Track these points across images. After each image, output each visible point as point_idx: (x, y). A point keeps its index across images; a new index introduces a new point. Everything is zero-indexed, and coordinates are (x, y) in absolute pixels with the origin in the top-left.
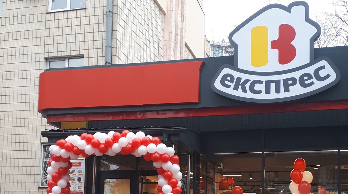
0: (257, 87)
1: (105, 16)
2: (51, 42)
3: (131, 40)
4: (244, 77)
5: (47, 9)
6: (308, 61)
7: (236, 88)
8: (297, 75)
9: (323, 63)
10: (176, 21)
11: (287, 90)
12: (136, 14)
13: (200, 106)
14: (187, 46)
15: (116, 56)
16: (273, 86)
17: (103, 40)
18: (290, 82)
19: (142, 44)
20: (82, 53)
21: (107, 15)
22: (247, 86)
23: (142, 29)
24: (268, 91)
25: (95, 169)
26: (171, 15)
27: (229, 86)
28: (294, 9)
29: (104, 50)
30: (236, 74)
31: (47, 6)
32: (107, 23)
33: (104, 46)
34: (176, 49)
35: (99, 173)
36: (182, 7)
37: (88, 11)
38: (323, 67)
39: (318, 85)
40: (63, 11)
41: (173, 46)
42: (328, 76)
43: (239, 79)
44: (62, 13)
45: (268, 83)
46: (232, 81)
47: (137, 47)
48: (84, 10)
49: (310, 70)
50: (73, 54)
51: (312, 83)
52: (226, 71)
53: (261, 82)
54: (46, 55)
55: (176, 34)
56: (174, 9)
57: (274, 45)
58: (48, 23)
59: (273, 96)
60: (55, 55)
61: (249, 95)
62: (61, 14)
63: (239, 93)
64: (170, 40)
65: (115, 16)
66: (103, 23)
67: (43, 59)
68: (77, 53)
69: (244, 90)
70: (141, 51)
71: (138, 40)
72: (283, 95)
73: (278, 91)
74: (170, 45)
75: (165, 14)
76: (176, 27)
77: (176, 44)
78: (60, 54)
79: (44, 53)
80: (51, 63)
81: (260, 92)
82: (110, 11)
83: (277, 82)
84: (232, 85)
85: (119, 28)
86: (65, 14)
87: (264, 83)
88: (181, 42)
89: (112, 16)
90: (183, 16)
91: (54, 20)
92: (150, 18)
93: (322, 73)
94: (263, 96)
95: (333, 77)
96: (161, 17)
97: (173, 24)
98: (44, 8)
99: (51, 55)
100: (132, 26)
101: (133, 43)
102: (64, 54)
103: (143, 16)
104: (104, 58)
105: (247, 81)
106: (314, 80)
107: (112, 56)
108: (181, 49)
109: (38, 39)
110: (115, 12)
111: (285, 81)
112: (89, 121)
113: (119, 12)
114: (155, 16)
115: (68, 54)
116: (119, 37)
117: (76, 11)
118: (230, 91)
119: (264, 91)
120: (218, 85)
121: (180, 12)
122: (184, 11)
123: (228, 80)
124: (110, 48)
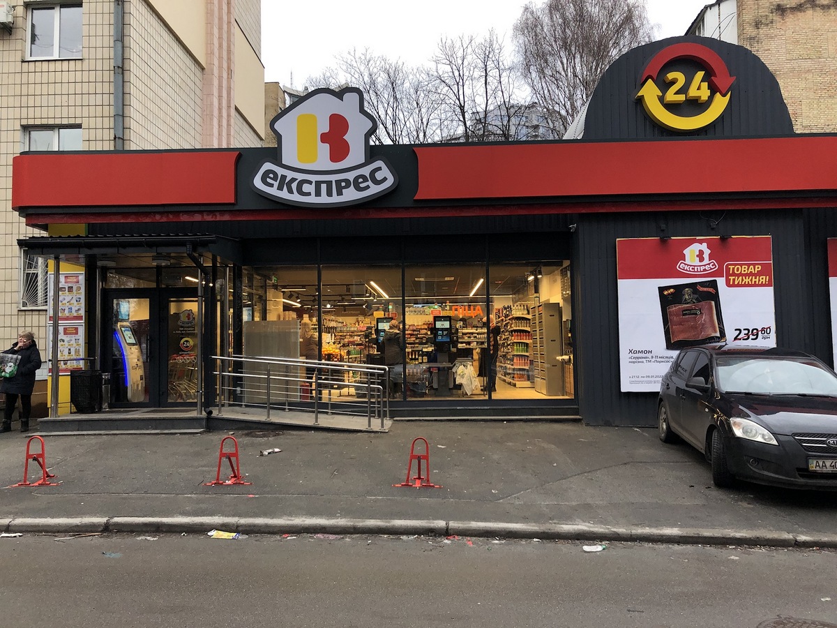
0: (306, 188)
1: (112, 72)
2: (31, 104)
3: (152, 106)
4: (290, 175)
5: (23, 56)
6: (363, 161)
7: (280, 188)
8: (351, 176)
9: (379, 163)
10: (220, 77)
11: (340, 193)
12: (158, 70)
13: (237, 208)
14: (237, 109)
15: (130, 128)
16: (324, 187)
17: (109, 105)
18: (343, 184)
19: (169, 111)
20: (78, 121)
21: (114, 70)
22: (294, 186)
23: (168, 89)
24: (318, 194)
25: (99, 285)
26: (212, 70)
27: (271, 185)
28: (347, 96)
29: (112, 119)
30: (280, 171)
31: (23, 51)
32: (115, 82)
33: (112, 115)
34: (220, 116)
35: (104, 291)
36: (229, 59)
37: (86, 62)
38: (380, 169)
39: (374, 189)
40: (49, 61)
41: (216, 113)
42: (385, 179)
43: (284, 177)
44: (47, 63)
45: (318, 184)
46: (275, 179)
47: (162, 115)
48: (80, 62)
49: (366, 171)
50: (65, 122)
51: (368, 187)
52: (268, 166)
53: (310, 183)
54: (24, 122)
55: (220, 96)
56: (216, 62)
57: (324, 138)
58: (25, 75)
59: (324, 199)
60: (38, 122)
61: (296, 197)
62: (45, 64)
63: (284, 194)
64: (212, 104)
65: (126, 73)
66: (110, 82)
67: (19, 128)
68: (72, 121)
69: (290, 191)
70: (168, 120)
71: (163, 106)
72: (335, 199)
73: (329, 194)
74: (212, 111)
75: (203, 69)
76: (220, 86)
77: (220, 109)
78: (45, 122)
79: (21, 119)
80: (32, 132)
81: (309, 194)
82: (118, 67)
83: (329, 183)
84: (276, 184)
85: (133, 90)
86: (52, 64)
87: (314, 184)
88: (229, 107)
89: (123, 74)
90: (230, 71)
91: (35, 72)
92: (182, 75)
93: (379, 176)
94: (312, 199)
95: (390, 181)
96: (198, 73)
97: (216, 82)
98: (19, 54)
99: (31, 122)
100: (154, 86)
101: (156, 110)
102: (51, 122)
103: (170, 72)
104: (112, 131)
105: (293, 180)
106: (370, 183)
107: (124, 128)
108: (229, 116)
109: (11, 99)
110: (126, 67)
111: (338, 182)
112: (89, 224)
113: (133, 68)
114: (188, 72)
115: (58, 122)
116: (134, 102)
117: (67, 62)
118: (273, 191)
119: (313, 193)
120: (258, 182)
121: (225, 65)
122: (232, 64)
123: (270, 178)
124: (121, 118)
